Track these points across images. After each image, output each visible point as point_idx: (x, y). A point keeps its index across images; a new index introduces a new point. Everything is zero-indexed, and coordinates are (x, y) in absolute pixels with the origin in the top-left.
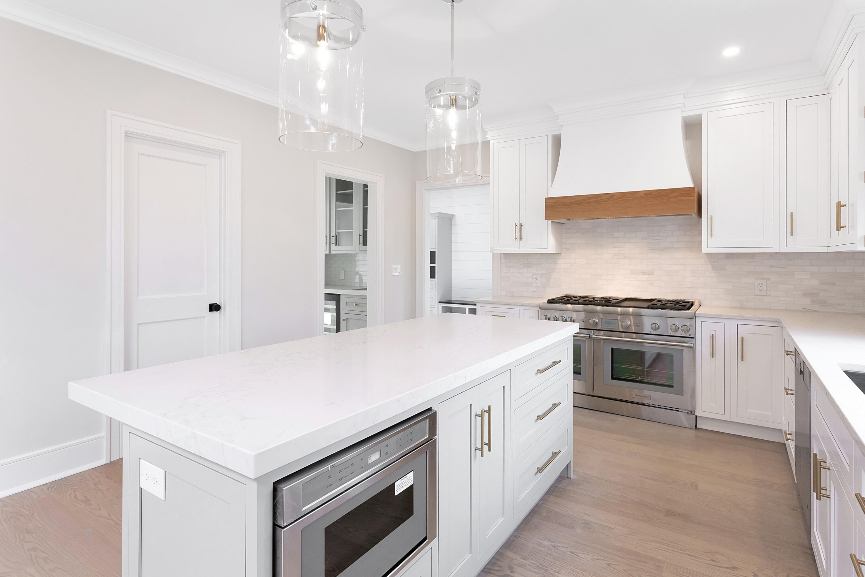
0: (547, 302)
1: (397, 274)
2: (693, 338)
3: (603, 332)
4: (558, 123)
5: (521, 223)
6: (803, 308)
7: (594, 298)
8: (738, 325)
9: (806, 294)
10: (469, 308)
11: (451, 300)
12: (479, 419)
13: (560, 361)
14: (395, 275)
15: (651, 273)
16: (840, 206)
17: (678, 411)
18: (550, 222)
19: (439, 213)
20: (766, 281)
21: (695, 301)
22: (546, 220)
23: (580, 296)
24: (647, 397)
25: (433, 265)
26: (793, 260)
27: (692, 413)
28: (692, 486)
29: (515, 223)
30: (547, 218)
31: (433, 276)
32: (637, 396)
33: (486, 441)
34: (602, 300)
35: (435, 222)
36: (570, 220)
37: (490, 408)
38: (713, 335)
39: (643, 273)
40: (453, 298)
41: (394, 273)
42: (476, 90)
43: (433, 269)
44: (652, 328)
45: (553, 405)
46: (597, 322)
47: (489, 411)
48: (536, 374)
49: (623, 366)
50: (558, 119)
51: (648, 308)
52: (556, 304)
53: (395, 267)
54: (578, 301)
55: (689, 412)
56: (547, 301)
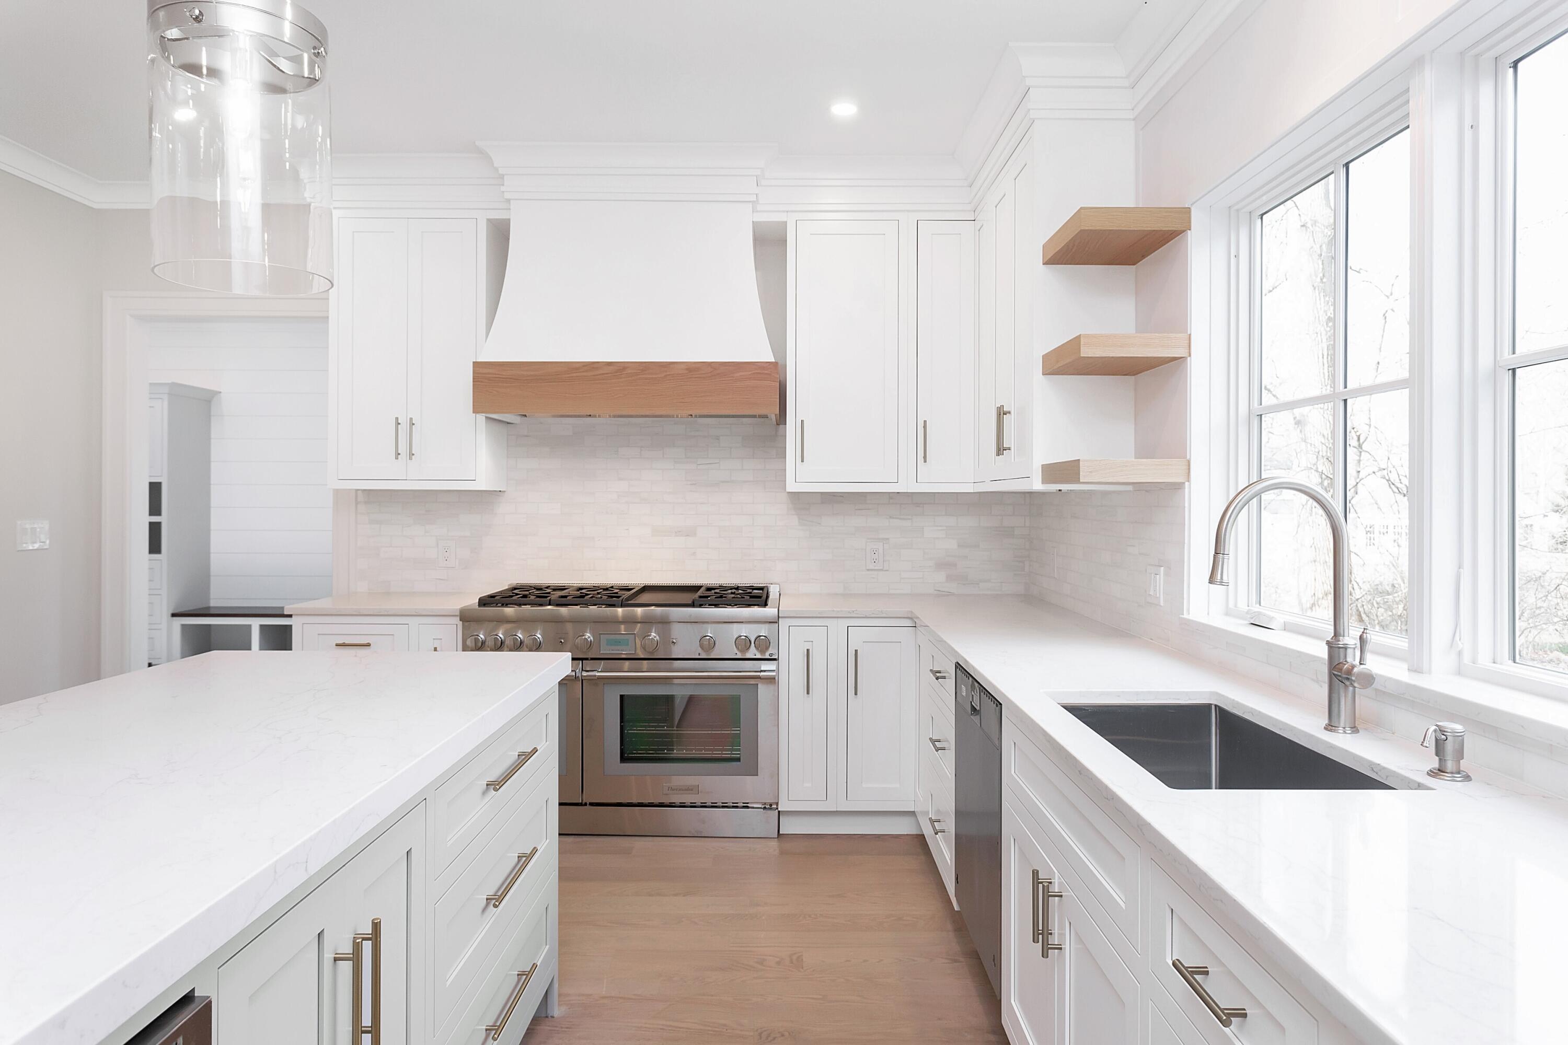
0: (477, 604)
1: (36, 546)
2: (775, 659)
3: (603, 662)
4: (503, 192)
5: (411, 419)
6: (935, 590)
7: (581, 589)
8: (849, 627)
9: (941, 565)
10: (261, 626)
11: (209, 608)
12: (346, 968)
13: (535, 750)
14: (31, 548)
15: (690, 533)
16: (1001, 413)
17: (747, 807)
18: (481, 418)
19: (174, 385)
20: (884, 544)
21: (770, 586)
22: (473, 412)
23: (549, 586)
24: (692, 790)
25: (155, 519)
26: (922, 505)
27: (773, 807)
28: (792, 963)
29: (397, 419)
30: (475, 411)
31: (155, 546)
32: (673, 790)
33: (367, 1021)
34: (598, 593)
35: (162, 407)
36: (525, 416)
37: (376, 926)
38: (808, 650)
39: (676, 533)
40: (215, 602)
41: (26, 543)
42: (317, 44)
43: (155, 531)
44: (702, 646)
45: (520, 858)
46: (591, 641)
47: (375, 935)
48: (484, 793)
49: (644, 730)
50: (503, 185)
51: (693, 605)
52: (496, 606)
53: (28, 526)
54: (549, 598)
55: (767, 807)
56: (477, 601)
